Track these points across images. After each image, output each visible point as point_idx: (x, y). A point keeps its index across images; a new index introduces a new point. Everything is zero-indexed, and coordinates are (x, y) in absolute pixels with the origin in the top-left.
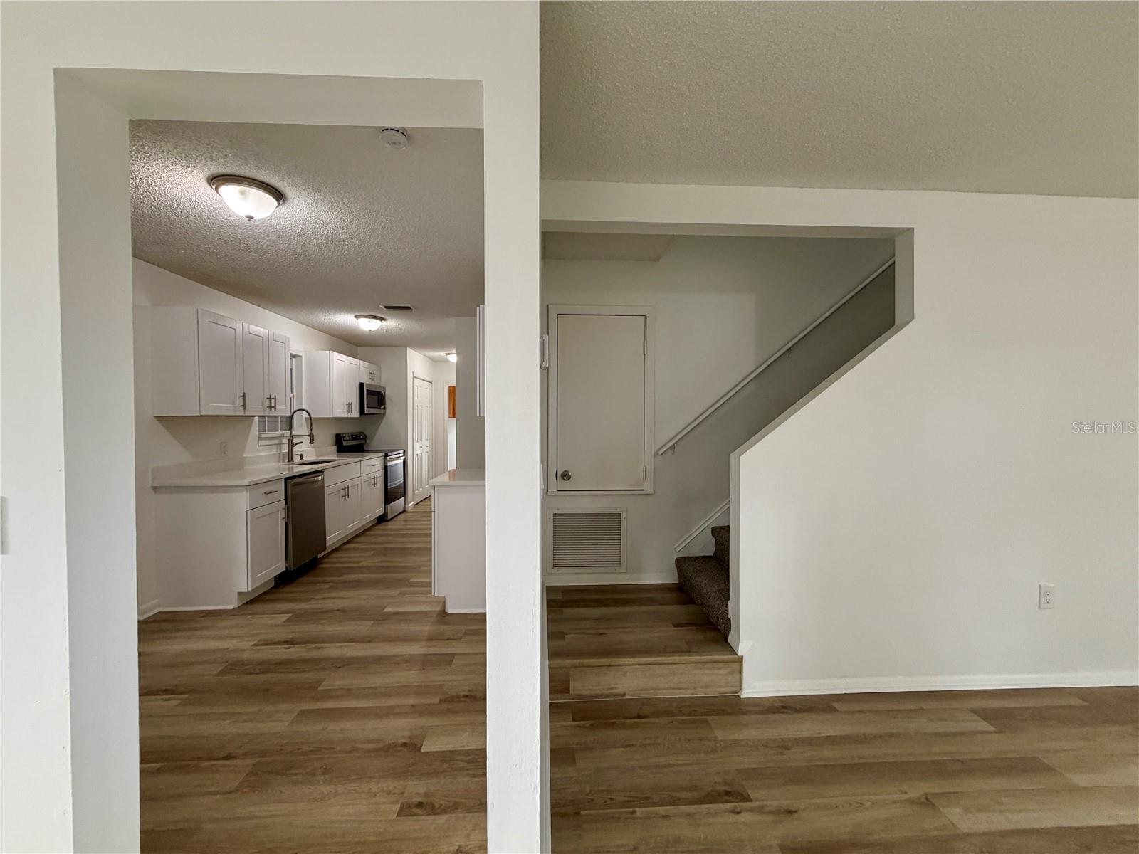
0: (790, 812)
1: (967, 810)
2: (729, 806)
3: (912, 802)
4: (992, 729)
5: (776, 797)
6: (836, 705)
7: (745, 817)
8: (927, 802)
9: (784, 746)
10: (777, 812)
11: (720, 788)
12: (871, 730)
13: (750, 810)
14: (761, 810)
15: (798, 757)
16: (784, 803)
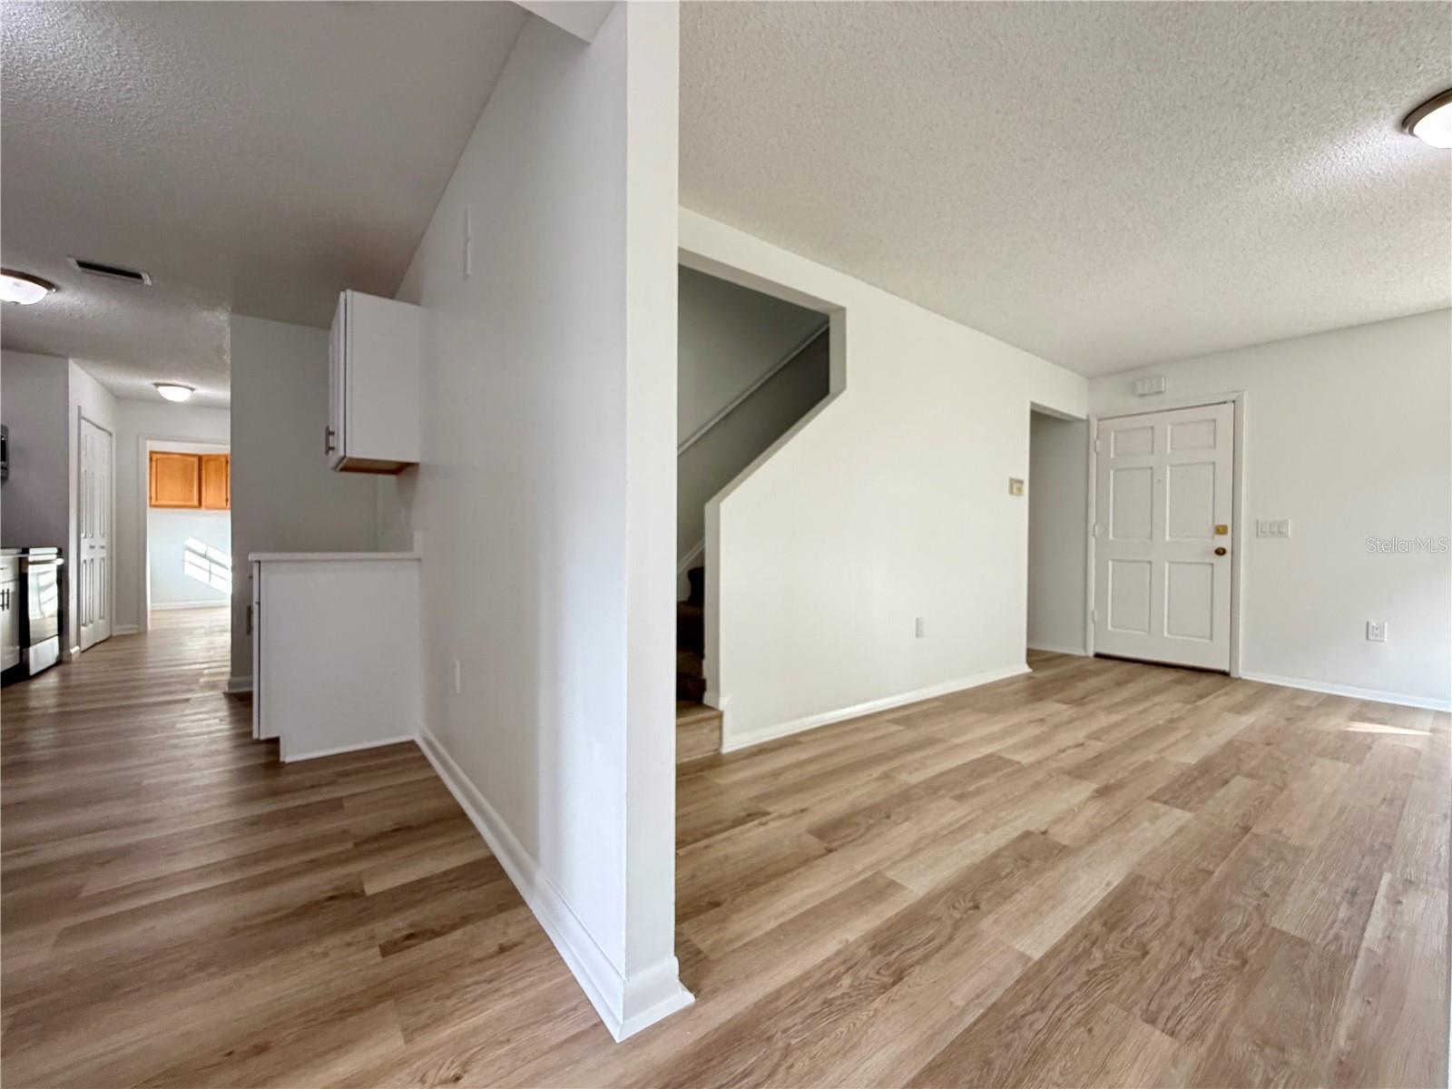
0: (803, 811)
1: (910, 773)
2: (756, 822)
3: (878, 779)
4: (901, 728)
5: (789, 805)
6: (801, 739)
7: (772, 825)
8: (886, 776)
9: (775, 774)
10: (794, 813)
11: (743, 814)
12: (830, 747)
13: (773, 820)
14: (781, 817)
15: (791, 778)
16: (798, 806)
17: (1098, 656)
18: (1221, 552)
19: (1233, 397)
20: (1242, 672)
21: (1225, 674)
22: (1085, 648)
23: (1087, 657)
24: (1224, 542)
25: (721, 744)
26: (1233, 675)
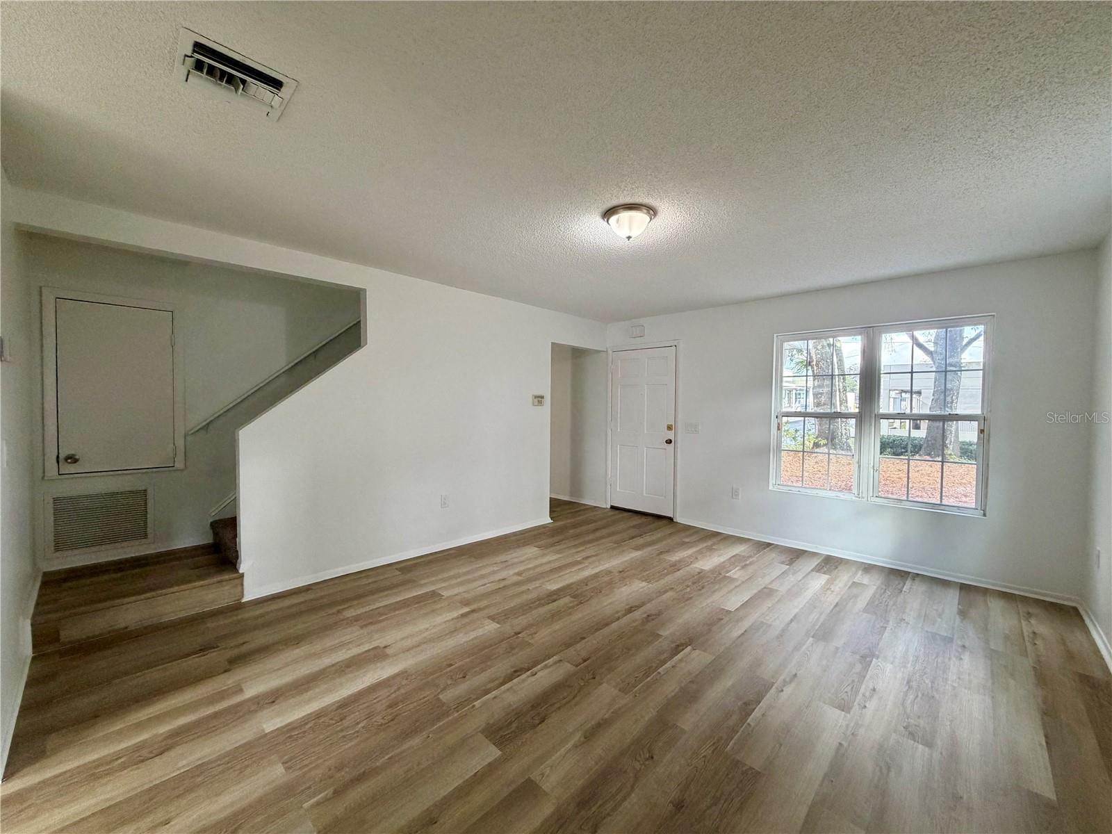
17: (612, 507)
18: (669, 442)
19: (676, 343)
20: (679, 519)
21: (671, 519)
22: (606, 503)
23: (607, 508)
24: (671, 435)
25: (242, 596)
26: (675, 520)
